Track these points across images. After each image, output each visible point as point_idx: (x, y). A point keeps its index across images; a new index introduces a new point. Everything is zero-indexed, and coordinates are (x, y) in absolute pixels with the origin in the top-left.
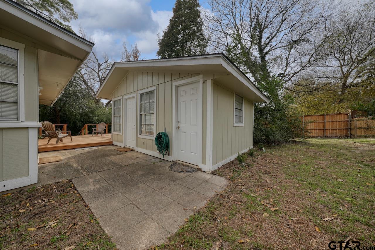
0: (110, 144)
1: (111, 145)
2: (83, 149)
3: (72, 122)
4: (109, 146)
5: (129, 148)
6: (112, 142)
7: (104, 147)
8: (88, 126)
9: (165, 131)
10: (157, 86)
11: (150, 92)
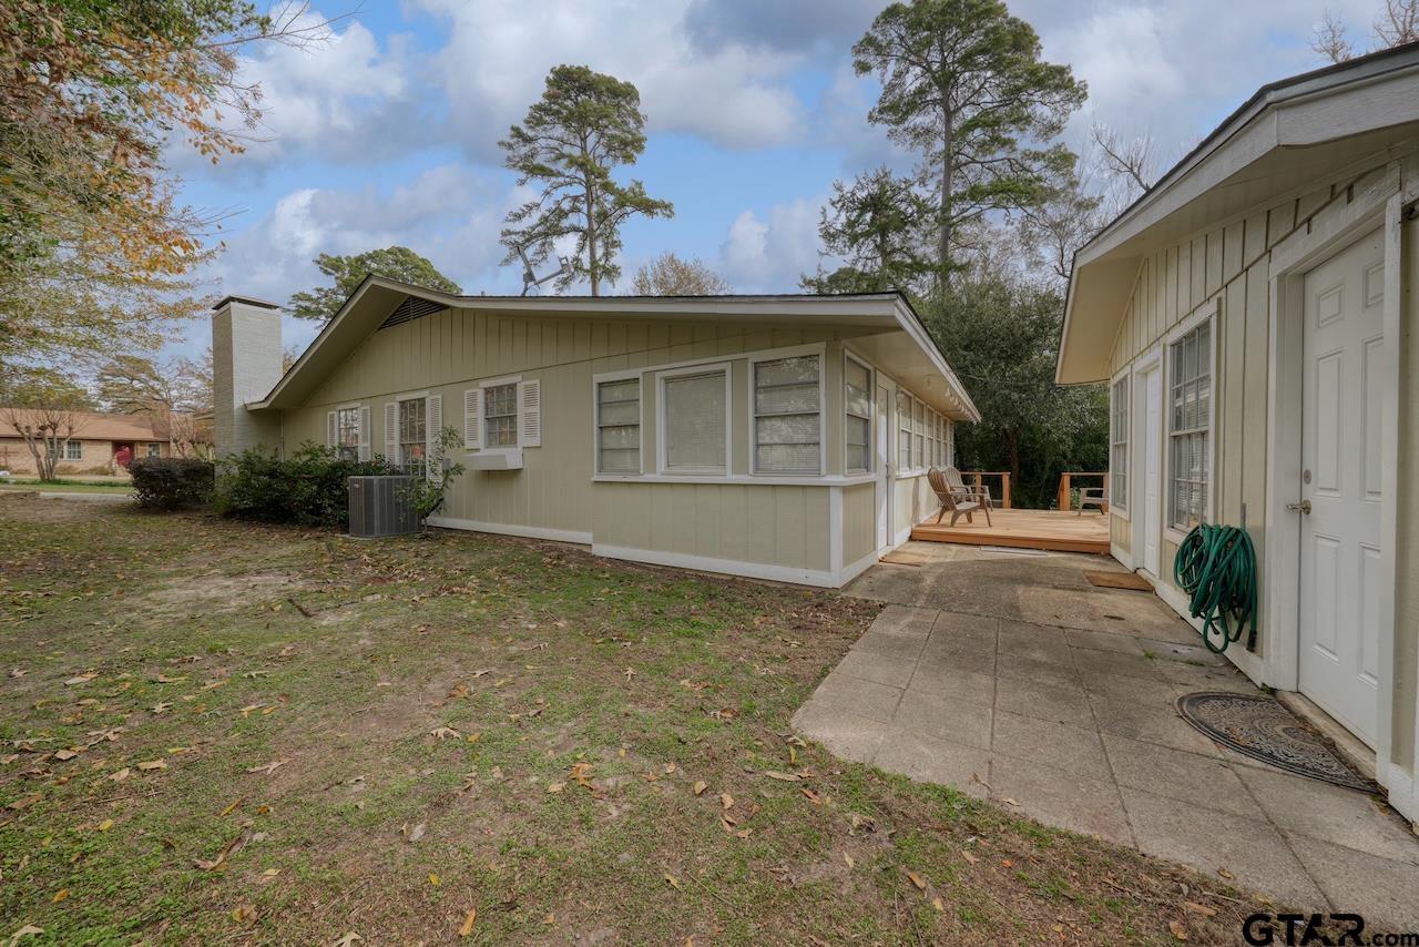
0: (1100, 551)
1: (1103, 557)
2: (1000, 549)
3: (1048, 465)
4: (1087, 558)
5: (1146, 581)
6: (1108, 545)
7: (1064, 558)
8: (1072, 477)
9: (1244, 518)
10: (1218, 295)
11: (1198, 328)
